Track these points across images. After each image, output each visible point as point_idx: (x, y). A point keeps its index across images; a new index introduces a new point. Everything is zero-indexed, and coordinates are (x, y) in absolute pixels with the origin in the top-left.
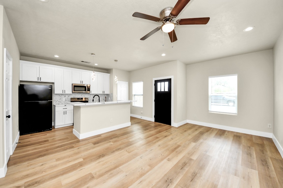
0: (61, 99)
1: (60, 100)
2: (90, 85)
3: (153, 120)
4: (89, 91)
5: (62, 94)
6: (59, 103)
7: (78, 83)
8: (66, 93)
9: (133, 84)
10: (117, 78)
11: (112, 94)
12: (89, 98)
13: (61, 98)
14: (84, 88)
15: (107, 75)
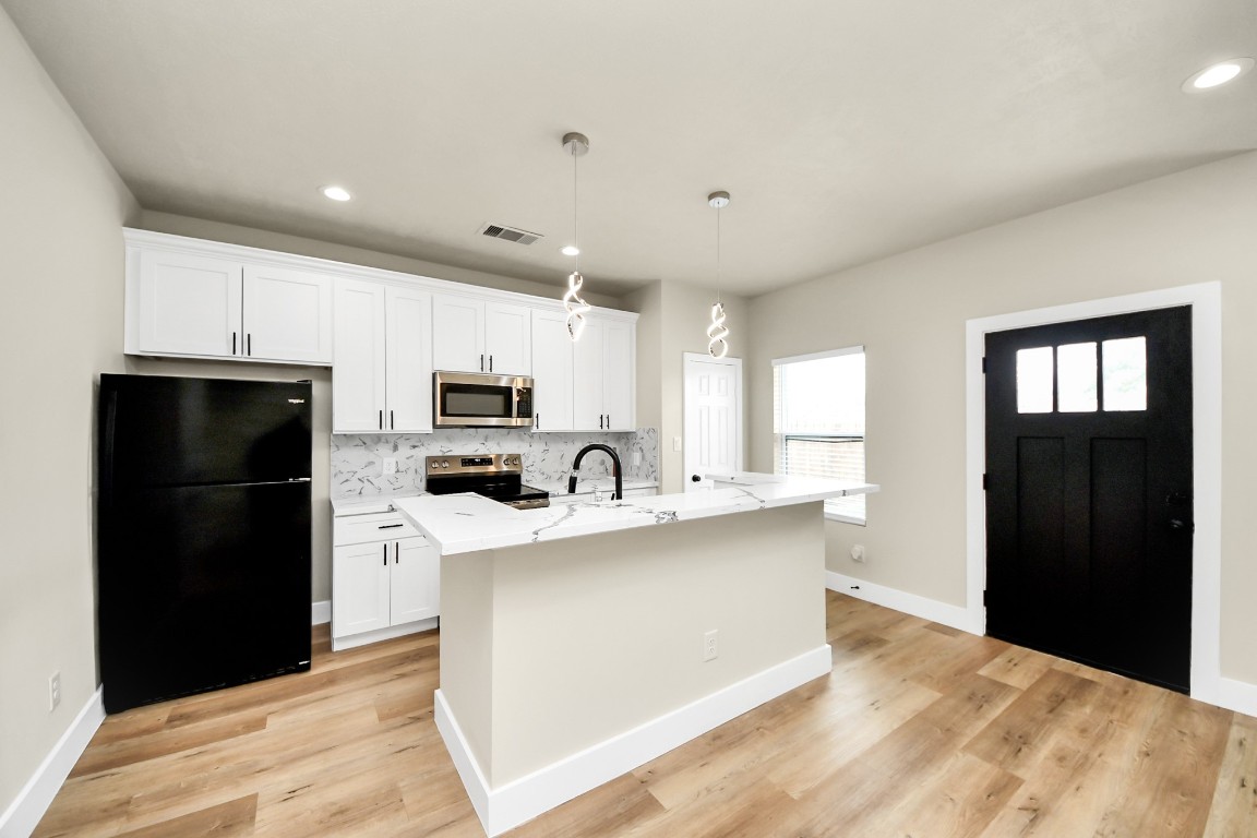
0: (373, 463)
1: (370, 472)
2: (532, 381)
3: (973, 618)
4: (529, 415)
5: (378, 439)
6: (361, 485)
7: (464, 366)
8: (399, 428)
9: (776, 370)
10: (723, 319)
11: (654, 431)
12: (523, 459)
13: (371, 456)
14: (499, 400)
15: (625, 319)
